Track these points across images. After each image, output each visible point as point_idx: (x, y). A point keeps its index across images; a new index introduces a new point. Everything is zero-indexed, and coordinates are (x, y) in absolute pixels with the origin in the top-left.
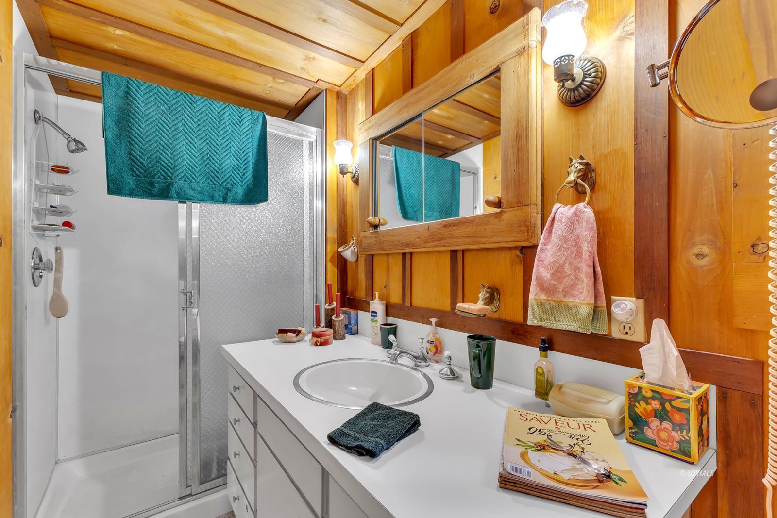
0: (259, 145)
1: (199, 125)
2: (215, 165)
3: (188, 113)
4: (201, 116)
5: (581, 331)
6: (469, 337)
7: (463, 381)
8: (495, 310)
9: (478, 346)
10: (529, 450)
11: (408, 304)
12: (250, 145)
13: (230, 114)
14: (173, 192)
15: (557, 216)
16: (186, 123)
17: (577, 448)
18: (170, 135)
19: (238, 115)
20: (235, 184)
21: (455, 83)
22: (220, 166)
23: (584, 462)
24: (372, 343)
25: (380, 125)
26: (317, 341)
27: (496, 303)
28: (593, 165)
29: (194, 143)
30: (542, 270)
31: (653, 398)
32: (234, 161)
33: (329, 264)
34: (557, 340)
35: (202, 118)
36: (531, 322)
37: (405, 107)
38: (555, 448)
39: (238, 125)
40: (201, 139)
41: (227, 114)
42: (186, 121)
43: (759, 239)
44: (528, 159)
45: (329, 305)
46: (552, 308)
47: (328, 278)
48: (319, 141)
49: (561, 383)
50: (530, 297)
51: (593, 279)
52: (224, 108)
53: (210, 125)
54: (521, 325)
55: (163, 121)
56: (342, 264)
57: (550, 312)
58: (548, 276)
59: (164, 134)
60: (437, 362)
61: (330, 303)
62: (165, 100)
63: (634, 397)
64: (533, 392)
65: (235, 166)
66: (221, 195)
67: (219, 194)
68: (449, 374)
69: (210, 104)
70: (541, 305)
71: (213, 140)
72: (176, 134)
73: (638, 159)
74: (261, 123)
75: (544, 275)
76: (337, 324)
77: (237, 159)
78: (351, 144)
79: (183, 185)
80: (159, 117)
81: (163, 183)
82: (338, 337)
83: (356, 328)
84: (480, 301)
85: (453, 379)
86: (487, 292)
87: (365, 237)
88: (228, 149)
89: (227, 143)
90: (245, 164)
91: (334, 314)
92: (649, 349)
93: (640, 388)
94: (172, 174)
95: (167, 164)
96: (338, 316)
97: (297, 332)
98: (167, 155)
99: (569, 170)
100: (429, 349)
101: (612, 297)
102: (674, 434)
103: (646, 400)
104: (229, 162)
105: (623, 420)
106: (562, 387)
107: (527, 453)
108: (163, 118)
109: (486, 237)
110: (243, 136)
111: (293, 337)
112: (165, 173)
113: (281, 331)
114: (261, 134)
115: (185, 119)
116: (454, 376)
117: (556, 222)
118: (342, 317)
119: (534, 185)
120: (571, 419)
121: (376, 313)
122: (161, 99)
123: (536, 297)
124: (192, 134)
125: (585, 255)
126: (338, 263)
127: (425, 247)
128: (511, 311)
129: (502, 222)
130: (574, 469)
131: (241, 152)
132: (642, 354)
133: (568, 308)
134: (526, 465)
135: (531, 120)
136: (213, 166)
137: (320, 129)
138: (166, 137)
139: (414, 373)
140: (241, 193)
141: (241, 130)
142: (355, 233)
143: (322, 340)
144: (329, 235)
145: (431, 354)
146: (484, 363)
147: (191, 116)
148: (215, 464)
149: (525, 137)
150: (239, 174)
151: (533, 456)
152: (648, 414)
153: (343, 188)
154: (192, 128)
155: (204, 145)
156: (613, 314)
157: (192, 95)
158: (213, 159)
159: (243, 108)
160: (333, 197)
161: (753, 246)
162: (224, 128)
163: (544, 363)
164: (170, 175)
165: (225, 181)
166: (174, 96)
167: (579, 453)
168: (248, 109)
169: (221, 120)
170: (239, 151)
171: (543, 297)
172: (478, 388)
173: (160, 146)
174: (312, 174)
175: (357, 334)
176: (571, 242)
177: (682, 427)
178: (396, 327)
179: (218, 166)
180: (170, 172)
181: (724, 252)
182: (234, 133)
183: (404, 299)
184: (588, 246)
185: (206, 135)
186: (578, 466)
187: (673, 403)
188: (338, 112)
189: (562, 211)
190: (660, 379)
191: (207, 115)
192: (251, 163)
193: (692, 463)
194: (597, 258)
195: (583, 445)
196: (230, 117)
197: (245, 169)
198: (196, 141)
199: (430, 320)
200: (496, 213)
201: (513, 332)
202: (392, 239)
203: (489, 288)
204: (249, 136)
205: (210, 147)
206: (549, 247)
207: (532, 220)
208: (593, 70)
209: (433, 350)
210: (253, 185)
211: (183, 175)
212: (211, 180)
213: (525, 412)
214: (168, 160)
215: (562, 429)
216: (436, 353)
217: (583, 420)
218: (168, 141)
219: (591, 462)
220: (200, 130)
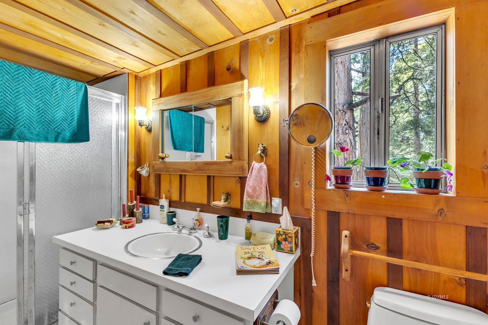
0: (82, 105)
1: (36, 89)
2: (49, 117)
3: (28, 81)
4: (38, 84)
5: (262, 212)
6: (218, 217)
7: (214, 237)
8: (228, 203)
9: (222, 221)
10: (246, 260)
11: (183, 201)
12: (75, 104)
13: (60, 84)
14: (15, 135)
15: (254, 167)
16: (26, 88)
17: (261, 256)
18: (13, 96)
19: (67, 84)
20: (64, 129)
21: (210, 98)
22: (53, 117)
23: (263, 260)
24: (160, 223)
25: (167, 104)
26: (126, 226)
27: (229, 200)
28: (266, 147)
29: (32, 102)
30: (248, 188)
31: (283, 234)
32: (63, 114)
33: (130, 178)
34: (253, 215)
35: (39, 85)
36: (244, 209)
37: (183, 99)
38: (254, 257)
39: (67, 91)
40: (38, 99)
41: (58, 83)
42: (26, 86)
43: (310, 181)
44: (243, 141)
45: (131, 203)
46: (252, 204)
47: (129, 186)
48: (123, 103)
49: (255, 233)
50: (244, 200)
51: (266, 192)
52: (56, 79)
53: (45, 90)
54: (239, 210)
55: (7, 86)
56: (138, 178)
57: (251, 205)
58: (251, 191)
59: (8, 95)
60: (200, 230)
61: (131, 202)
62: (9, 71)
63: (278, 235)
64: (245, 238)
65: (64, 117)
66: (53, 136)
67: (51, 136)
68: (208, 235)
69: (45, 76)
70: (248, 203)
71: (48, 100)
72: (18, 95)
73: (280, 148)
74: (83, 90)
75: (249, 190)
76: (137, 214)
77: (65, 113)
78: (146, 109)
79: (23, 130)
80: (4, 83)
81: (7, 129)
82: (139, 221)
83: (148, 215)
84: (222, 200)
85: (210, 237)
86: (225, 196)
87: (156, 164)
88: (59, 106)
89: (58, 102)
90: (72, 116)
91: (134, 208)
92: (282, 218)
93: (280, 231)
94: (14, 123)
95: (10, 115)
96: (138, 209)
97: (110, 222)
98: (10, 109)
99: (258, 148)
100: (196, 224)
101: (272, 198)
102: (289, 245)
103: (281, 235)
104: (60, 115)
105: (275, 243)
106: (255, 235)
107: (245, 261)
108: (7, 84)
109: (225, 172)
110: (70, 98)
111: (108, 225)
112: (9, 122)
113: (99, 222)
114: (83, 98)
115: (25, 85)
116: (210, 236)
117: (253, 169)
118: (141, 209)
119: (245, 152)
120: (259, 246)
121: (164, 206)
122: (6, 70)
123: (247, 200)
124: (30, 95)
125: (264, 183)
126: (135, 177)
127: (194, 173)
128: (235, 204)
129: (232, 166)
130: (260, 263)
131: (69, 109)
132: (280, 219)
133: (258, 204)
134: (245, 265)
135: (244, 125)
136: (47, 117)
137: (124, 96)
138: (10, 97)
139: (190, 237)
140: (69, 135)
141: (69, 94)
142: (147, 160)
143: (130, 225)
144: (130, 160)
145: (197, 226)
146: (224, 227)
147: (30, 83)
148: (46, 317)
149: (242, 132)
150: (67, 123)
151: (247, 261)
152: (282, 240)
153: (139, 132)
154: (30, 92)
155: (40, 103)
156: (272, 205)
157: (31, 69)
158: (47, 112)
159: (70, 80)
160: (133, 137)
161: (309, 183)
162: (56, 92)
163: (248, 226)
164: (13, 123)
165: (57, 127)
166: (17, 69)
167: (261, 257)
168: (74, 81)
169: (54, 87)
170: (67, 108)
171: (249, 199)
172: (222, 240)
173: (4, 103)
174: (118, 123)
175: (149, 218)
176: (259, 178)
177: (290, 243)
178: (176, 213)
179: (51, 117)
180: (12, 121)
181: (302, 184)
182: (63, 96)
183: (180, 198)
184: (265, 180)
185: (42, 96)
186: (261, 262)
187: (288, 235)
188: (136, 87)
189: (256, 165)
190: (286, 227)
191: (43, 83)
192: (76, 116)
193: (293, 254)
194: (267, 184)
195: (263, 255)
196: (60, 85)
197: (71, 120)
198: (34, 100)
199: (197, 209)
200: (230, 162)
201: (236, 213)
202: (175, 167)
203: (226, 194)
204: (75, 98)
205: (45, 104)
206: (251, 179)
207: (245, 167)
208: (266, 112)
209: (198, 224)
210: (78, 130)
211: (23, 123)
212: (45, 127)
213: (242, 246)
214: (11, 113)
215: (256, 250)
216: (200, 225)
217: (262, 246)
218: (11, 100)
219: (265, 259)
220: (37, 93)
